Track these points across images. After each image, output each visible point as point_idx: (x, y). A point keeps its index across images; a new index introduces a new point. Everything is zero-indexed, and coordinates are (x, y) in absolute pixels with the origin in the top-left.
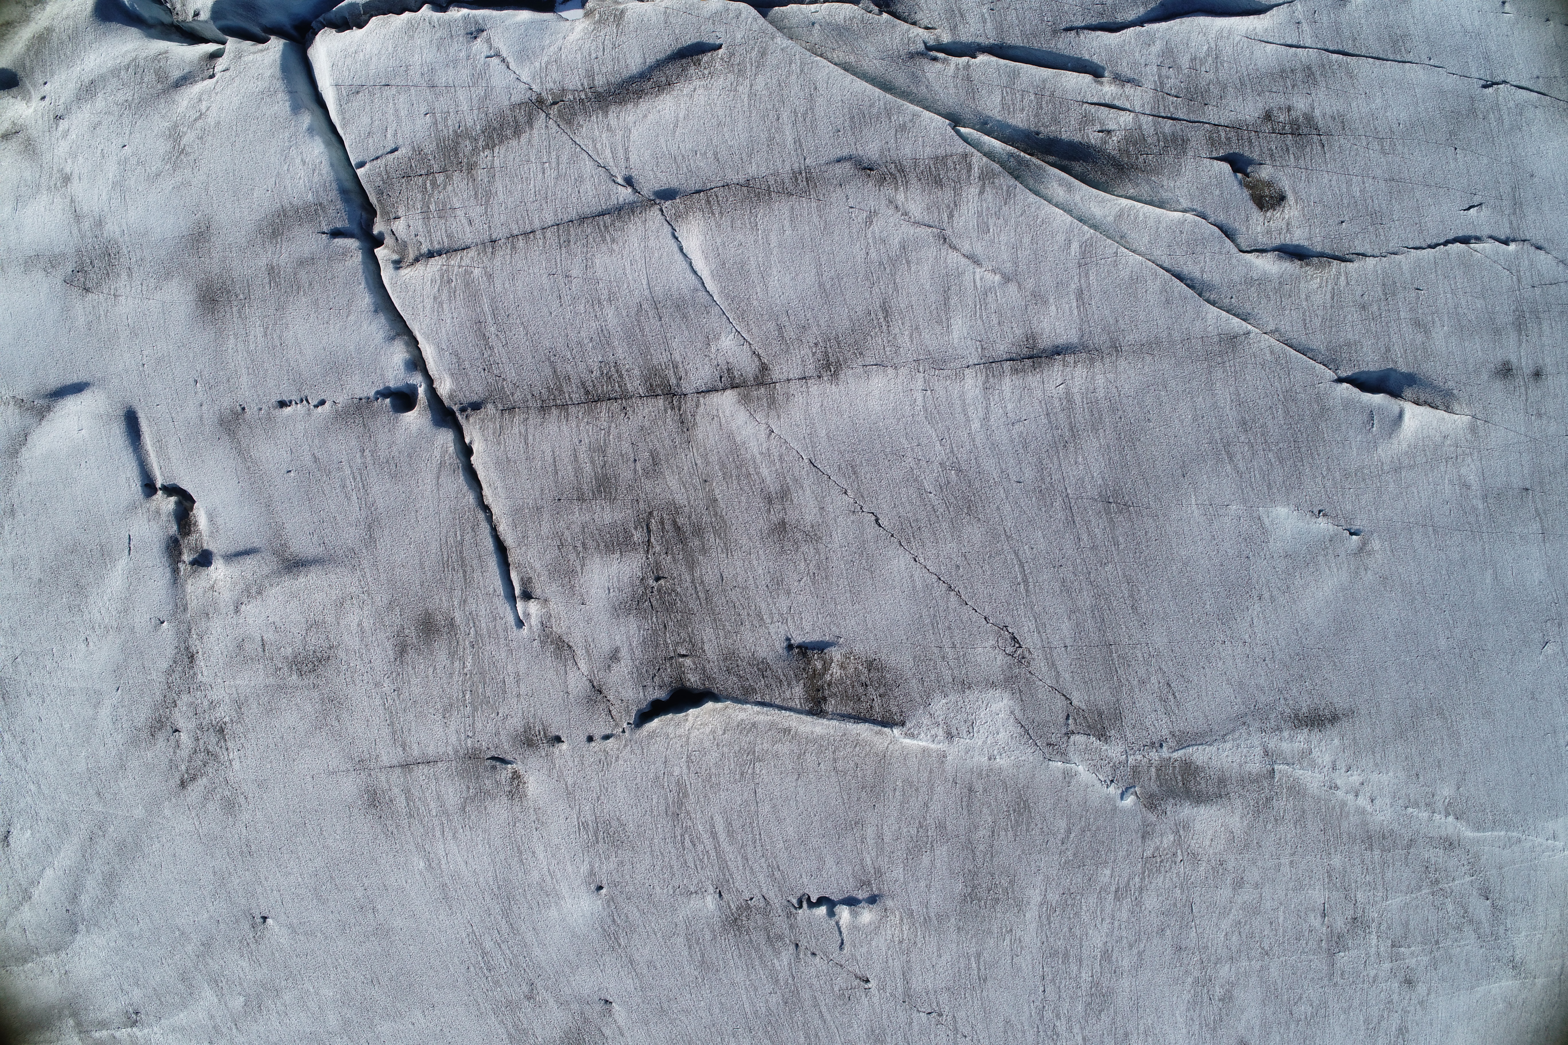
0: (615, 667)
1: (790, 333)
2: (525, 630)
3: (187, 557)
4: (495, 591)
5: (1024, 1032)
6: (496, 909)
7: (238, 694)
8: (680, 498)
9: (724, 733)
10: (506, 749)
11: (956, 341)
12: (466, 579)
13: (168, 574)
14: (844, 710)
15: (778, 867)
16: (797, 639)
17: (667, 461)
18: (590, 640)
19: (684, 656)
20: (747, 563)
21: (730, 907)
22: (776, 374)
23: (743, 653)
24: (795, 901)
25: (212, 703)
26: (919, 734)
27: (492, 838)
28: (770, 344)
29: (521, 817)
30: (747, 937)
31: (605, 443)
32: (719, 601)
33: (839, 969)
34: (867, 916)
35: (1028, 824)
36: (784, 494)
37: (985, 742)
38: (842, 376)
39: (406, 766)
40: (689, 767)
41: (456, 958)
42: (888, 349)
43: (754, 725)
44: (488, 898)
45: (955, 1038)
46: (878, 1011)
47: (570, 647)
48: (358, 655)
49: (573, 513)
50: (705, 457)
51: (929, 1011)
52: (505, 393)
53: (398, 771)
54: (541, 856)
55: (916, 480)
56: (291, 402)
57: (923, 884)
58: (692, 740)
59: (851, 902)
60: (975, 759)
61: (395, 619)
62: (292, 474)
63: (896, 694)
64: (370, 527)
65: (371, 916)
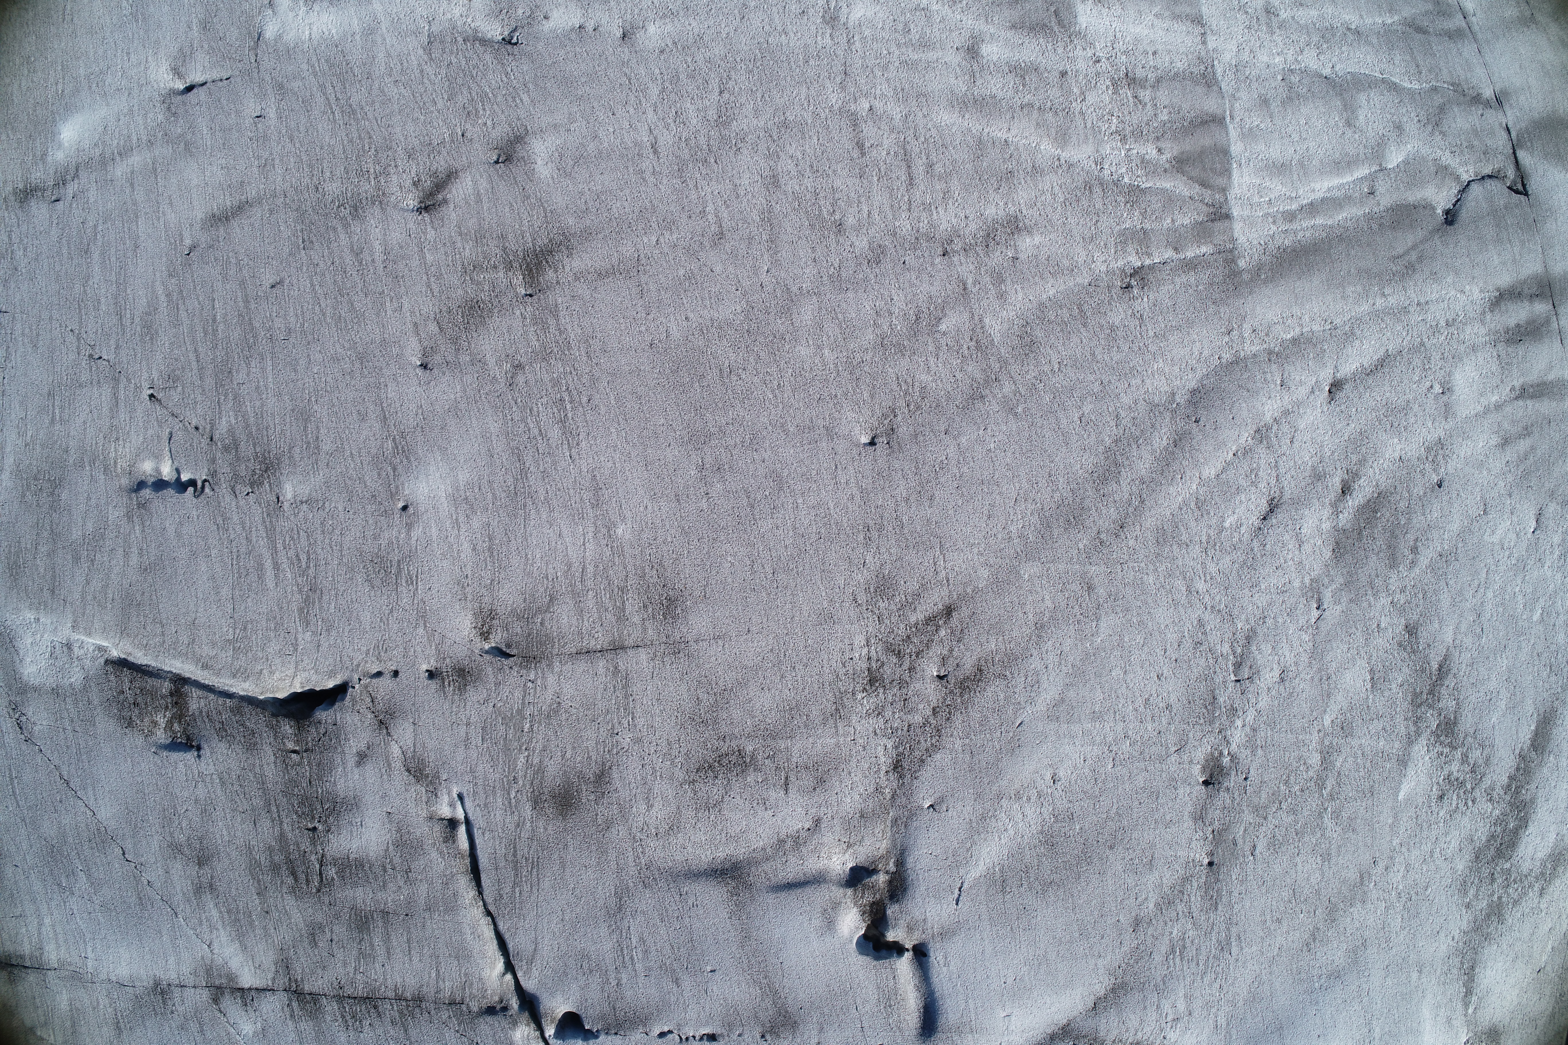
0: (363, 746)
1: (194, 1026)
2: (455, 792)
3: (881, 879)
4: (483, 834)
5: (23, 334)
6: (533, 480)
7: (836, 727)
8: (290, 902)
9: (261, 670)
10: (489, 667)
11: (64, 992)
12: (515, 847)
13: (910, 862)
14: (156, 682)
15: (218, 529)
16: (190, 756)
17: (301, 936)
18: (385, 777)
19: (294, 752)
20: (232, 833)
21: (270, 486)
22: (205, 995)
23: (238, 748)
24: (207, 490)
25: (879, 714)
26: (94, 651)
27: (522, 566)
28: (210, 1020)
29: (484, 590)
30: (258, 450)
31: (359, 961)
32: (258, 802)
33: (176, 411)
34: (147, 467)
35: (10, 552)
36: (198, 890)
37: (42, 637)
38: (151, 982)
39: (617, 648)
40: (296, 639)
41: (603, 413)
42: (116, 997)
43: (234, 676)
44: (542, 492)
45: (81, 328)
46: (144, 363)
47: (408, 771)
48: (658, 774)
49: (393, 901)
50: (267, 935)
51: (99, 361)
52: (458, 1019)
53: (629, 642)
54: (466, 546)
55: (92, 884)
56: (701, 1039)
57: (93, 502)
58: (293, 666)
59: (160, 485)
60: (49, 621)
61: (604, 811)
62: (709, 968)
63: (110, 692)
64: (620, 909)
65: (708, 459)
